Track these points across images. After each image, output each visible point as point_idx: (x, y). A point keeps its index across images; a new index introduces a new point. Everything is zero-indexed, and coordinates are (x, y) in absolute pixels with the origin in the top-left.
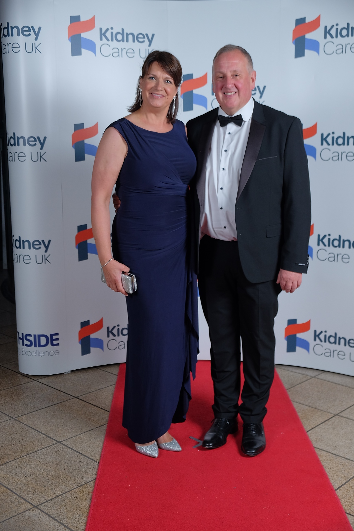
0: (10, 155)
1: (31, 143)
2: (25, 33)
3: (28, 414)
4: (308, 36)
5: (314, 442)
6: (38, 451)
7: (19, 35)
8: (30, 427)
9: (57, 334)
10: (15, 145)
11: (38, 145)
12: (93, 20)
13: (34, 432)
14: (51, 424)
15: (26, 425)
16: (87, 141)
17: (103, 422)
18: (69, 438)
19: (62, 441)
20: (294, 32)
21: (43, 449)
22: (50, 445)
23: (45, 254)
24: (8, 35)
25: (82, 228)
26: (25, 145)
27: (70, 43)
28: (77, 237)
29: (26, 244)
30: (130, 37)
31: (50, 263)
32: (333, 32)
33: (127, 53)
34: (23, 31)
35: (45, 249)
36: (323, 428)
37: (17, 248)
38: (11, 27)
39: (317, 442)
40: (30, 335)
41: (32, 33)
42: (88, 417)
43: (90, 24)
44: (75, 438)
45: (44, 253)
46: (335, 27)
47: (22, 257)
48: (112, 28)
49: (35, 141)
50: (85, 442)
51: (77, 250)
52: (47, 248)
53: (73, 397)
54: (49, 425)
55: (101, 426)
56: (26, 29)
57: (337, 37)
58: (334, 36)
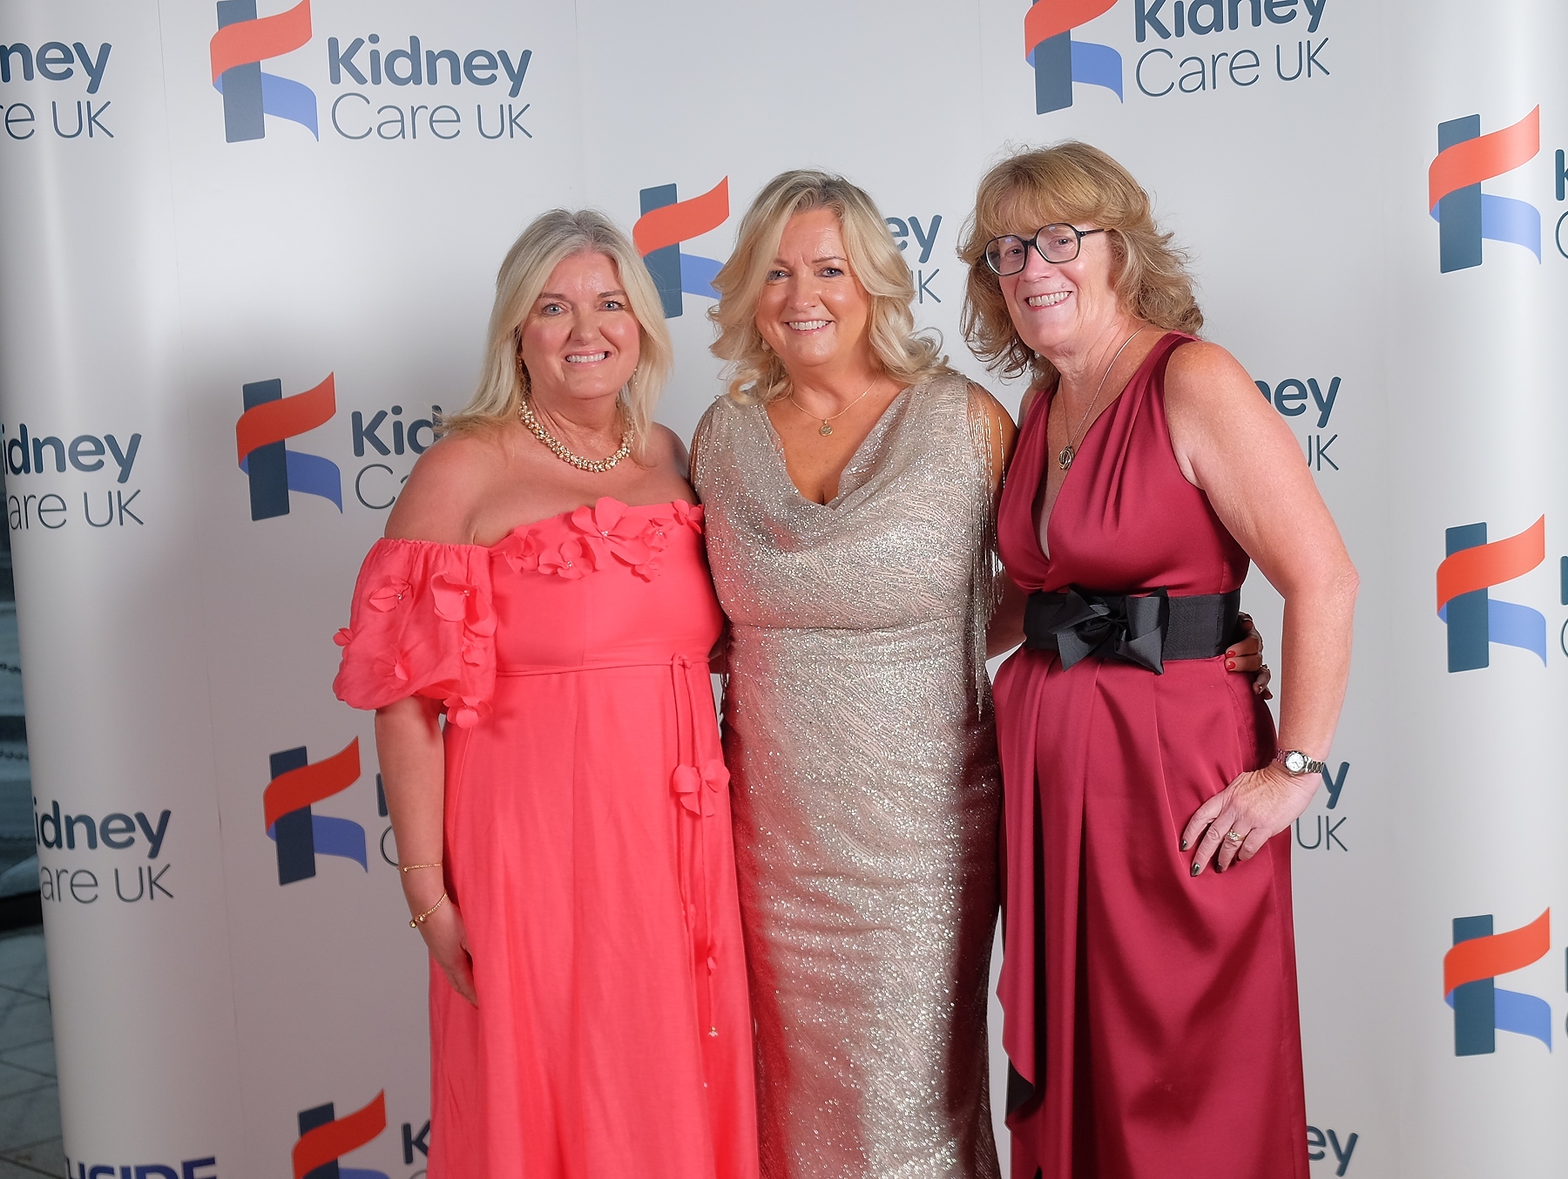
0: (12, 506)
1: (84, 460)
2: (51, 68)
4: (1079, 34)
7: (28, 75)
9: (210, 1161)
10: (28, 471)
11: (112, 467)
12: (302, 13)
16: (293, 444)
20: (1030, 20)
23: (151, 862)
25: (287, 763)
26: (61, 467)
27: (218, 98)
28: (271, 797)
29: (80, 830)
30: (443, 66)
31: (171, 896)
33: (432, 121)
34: (42, 61)
35: (149, 845)
37: (49, 845)
38: (3, 48)
40: (110, 1171)
41: (77, 66)
43: (294, 29)
45: (146, 862)
47: (65, 879)
48: (374, 39)
49: (100, 450)
51: (272, 846)
52: (156, 840)
56: (55, 53)
57: (1180, 32)
58: (1171, 27)
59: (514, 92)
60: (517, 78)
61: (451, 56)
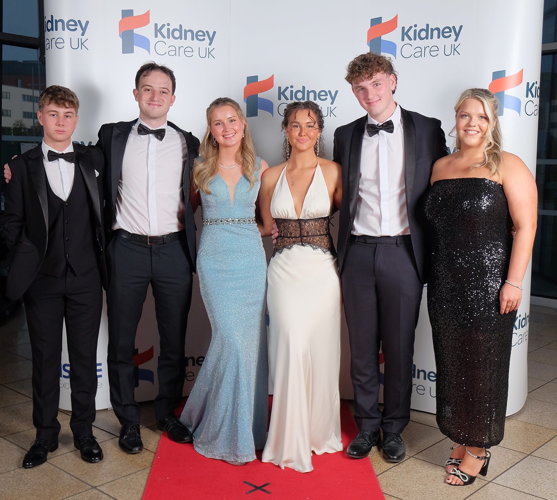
2: (71, 27)
3: (62, 456)
4: (384, 38)
5: (384, 488)
6: (69, 498)
7: (63, 29)
8: (62, 470)
9: (100, 364)
12: (147, 14)
13: (66, 475)
14: (86, 466)
15: (59, 468)
17: (146, 465)
18: (105, 482)
19: (98, 486)
20: (369, 32)
21: (74, 495)
22: (83, 491)
24: (52, 29)
27: (120, 40)
30: (189, 34)
32: (411, 34)
34: (68, 25)
36: (396, 471)
38: (56, 20)
39: (387, 487)
41: (78, 27)
42: (130, 459)
43: (144, 19)
44: (112, 483)
46: (413, 28)
48: (168, 24)
50: (124, 487)
53: (115, 437)
54: (84, 467)
55: (145, 469)
56: (72, 23)
57: (415, 39)
58: (412, 37)
59: (210, 44)
60: (211, 40)
61: (191, 31)
